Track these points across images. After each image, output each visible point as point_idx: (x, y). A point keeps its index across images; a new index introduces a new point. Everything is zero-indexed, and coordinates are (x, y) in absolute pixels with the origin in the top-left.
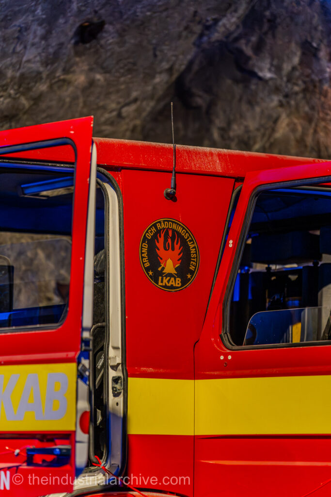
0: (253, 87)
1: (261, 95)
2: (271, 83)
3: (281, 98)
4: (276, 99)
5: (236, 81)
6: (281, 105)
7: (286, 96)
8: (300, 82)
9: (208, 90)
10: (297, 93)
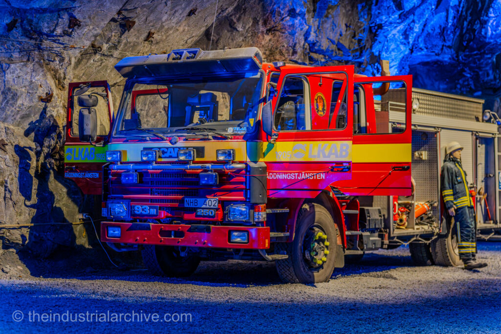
0: (234, 34)
1: (237, 37)
2: (240, 33)
3: (243, 38)
4: (242, 38)
5: (228, 31)
6: (243, 41)
7: (245, 38)
8: (250, 33)
9: (218, 34)
10: (249, 37)
